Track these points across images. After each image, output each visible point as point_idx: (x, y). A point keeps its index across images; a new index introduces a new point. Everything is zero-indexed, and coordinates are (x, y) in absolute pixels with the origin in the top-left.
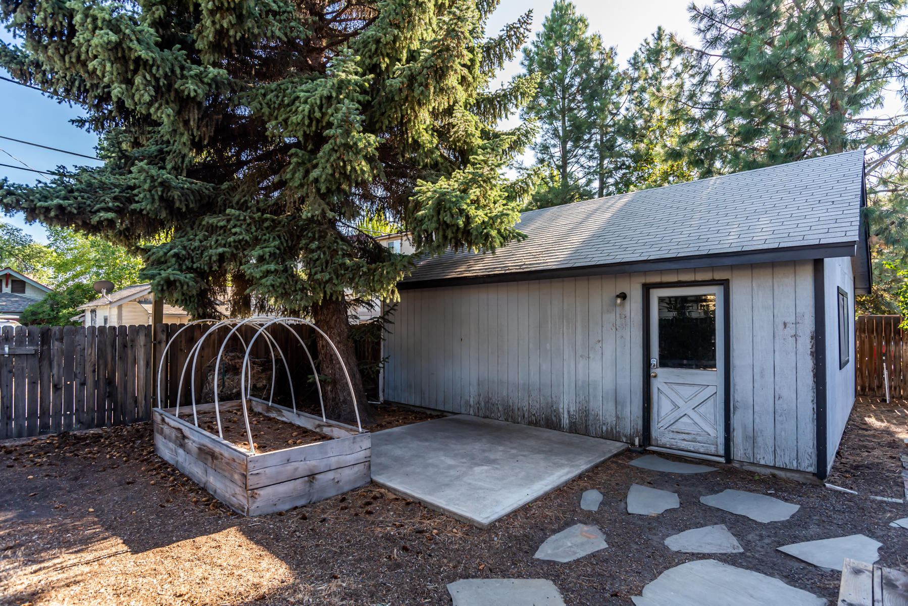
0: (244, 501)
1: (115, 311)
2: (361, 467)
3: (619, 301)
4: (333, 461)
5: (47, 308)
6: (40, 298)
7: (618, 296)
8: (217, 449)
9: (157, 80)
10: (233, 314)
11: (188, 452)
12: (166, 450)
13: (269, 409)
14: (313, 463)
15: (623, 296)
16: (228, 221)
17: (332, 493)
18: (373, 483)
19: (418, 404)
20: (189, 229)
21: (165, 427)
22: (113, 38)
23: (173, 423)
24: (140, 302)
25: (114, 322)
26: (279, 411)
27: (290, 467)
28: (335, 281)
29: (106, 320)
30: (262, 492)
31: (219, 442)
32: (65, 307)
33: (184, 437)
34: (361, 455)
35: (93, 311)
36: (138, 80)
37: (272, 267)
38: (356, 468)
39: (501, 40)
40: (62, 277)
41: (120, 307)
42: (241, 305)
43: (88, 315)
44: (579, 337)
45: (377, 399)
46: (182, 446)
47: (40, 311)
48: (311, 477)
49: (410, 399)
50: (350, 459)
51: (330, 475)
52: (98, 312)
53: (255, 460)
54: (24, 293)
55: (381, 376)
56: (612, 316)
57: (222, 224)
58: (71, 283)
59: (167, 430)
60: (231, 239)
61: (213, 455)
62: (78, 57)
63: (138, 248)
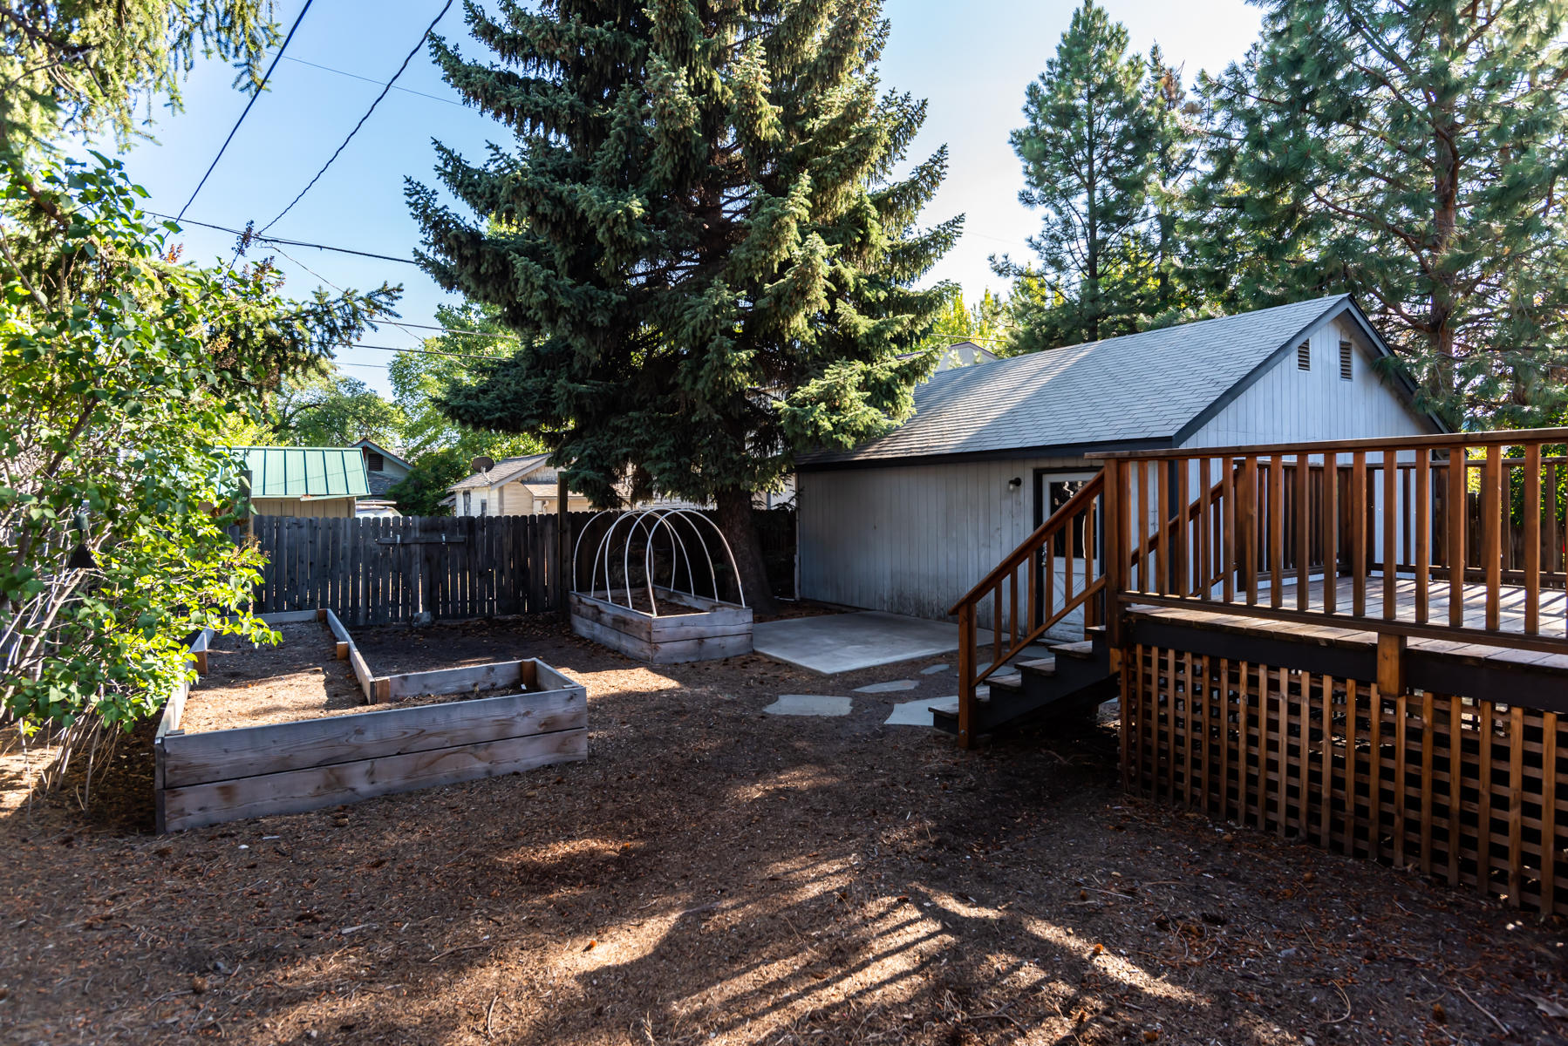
0: (648, 652)
1: (495, 494)
2: (743, 638)
3: (1011, 487)
4: (719, 629)
5: (410, 490)
6: (401, 477)
7: (1011, 482)
8: (628, 617)
9: (573, 317)
10: (634, 498)
11: (603, 625)
12: (583, 627)
13: (671, 595)
14: (702, 628)
15: (1017, 482)
16: (631, 422)
17: (718, 656)
18: (755, 653)
19: (834, 600)
20: (597, 429)
21: (582, 607)
22: (545, 296)
23: (589, 602)
24: (523, 482)
25: (493, 511)
26: (680, 597)
27: (683, 629)
28: (723, 475)
29: (484, 505)
30: (662, 646)
31: (630, 612)
32: (430, 488)
33: (600, 612)
34: (744, 627)
35: (467, 493)
36: (561, 321)
37: (668, 465)
38: (739, 639)
39: (913, 183)
40: (413, 443)
41: (501, 489)
42: (642, 490)
43: (460, 499)
44: (981, 525)
45: (792, 595)
46: (598, 620)
47: (403, 493)
48: (701, 640)
49: (828, 596)
50: (734, 629)
51: (716, 641)
52: (473, 494)
53: (655, 621)
54: (381, 469)
55: (796, 570)
56: (1009, 502)
57: (625, 425)
58: (421, 453)
59: (583, 609)
60: (633, 440)
61: (625, 622)
62: (509, 289)
63: (540, 433)
